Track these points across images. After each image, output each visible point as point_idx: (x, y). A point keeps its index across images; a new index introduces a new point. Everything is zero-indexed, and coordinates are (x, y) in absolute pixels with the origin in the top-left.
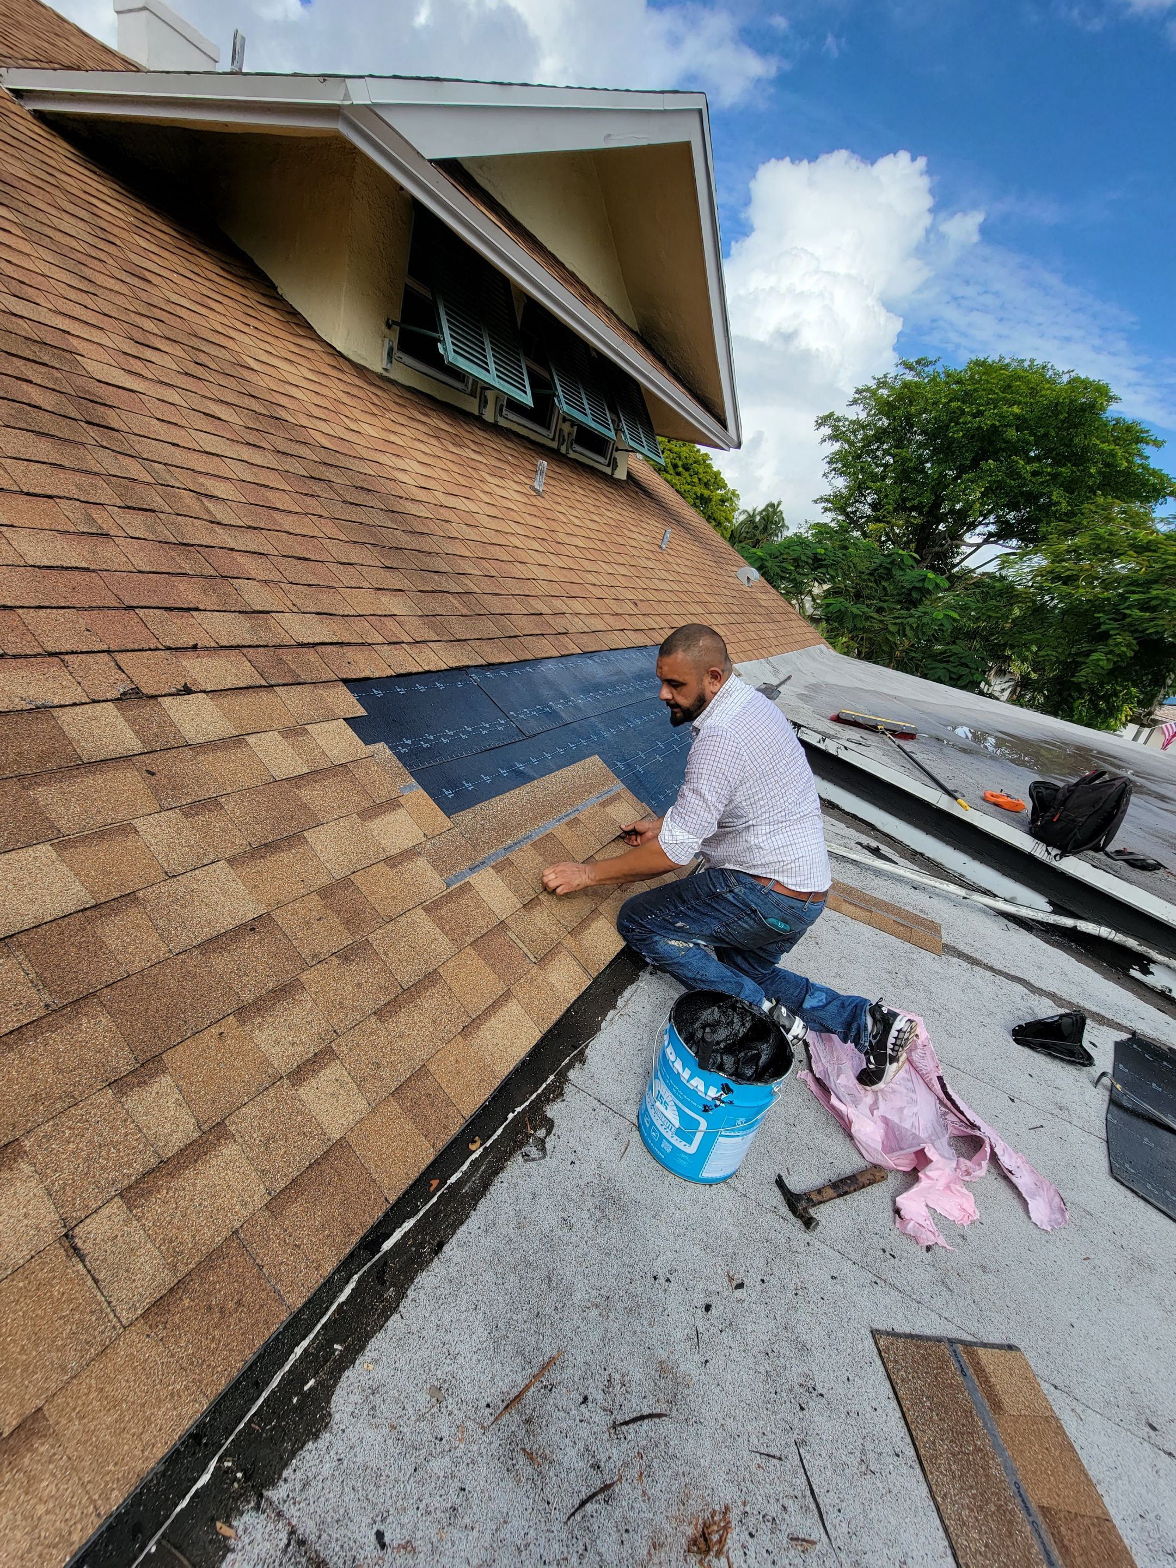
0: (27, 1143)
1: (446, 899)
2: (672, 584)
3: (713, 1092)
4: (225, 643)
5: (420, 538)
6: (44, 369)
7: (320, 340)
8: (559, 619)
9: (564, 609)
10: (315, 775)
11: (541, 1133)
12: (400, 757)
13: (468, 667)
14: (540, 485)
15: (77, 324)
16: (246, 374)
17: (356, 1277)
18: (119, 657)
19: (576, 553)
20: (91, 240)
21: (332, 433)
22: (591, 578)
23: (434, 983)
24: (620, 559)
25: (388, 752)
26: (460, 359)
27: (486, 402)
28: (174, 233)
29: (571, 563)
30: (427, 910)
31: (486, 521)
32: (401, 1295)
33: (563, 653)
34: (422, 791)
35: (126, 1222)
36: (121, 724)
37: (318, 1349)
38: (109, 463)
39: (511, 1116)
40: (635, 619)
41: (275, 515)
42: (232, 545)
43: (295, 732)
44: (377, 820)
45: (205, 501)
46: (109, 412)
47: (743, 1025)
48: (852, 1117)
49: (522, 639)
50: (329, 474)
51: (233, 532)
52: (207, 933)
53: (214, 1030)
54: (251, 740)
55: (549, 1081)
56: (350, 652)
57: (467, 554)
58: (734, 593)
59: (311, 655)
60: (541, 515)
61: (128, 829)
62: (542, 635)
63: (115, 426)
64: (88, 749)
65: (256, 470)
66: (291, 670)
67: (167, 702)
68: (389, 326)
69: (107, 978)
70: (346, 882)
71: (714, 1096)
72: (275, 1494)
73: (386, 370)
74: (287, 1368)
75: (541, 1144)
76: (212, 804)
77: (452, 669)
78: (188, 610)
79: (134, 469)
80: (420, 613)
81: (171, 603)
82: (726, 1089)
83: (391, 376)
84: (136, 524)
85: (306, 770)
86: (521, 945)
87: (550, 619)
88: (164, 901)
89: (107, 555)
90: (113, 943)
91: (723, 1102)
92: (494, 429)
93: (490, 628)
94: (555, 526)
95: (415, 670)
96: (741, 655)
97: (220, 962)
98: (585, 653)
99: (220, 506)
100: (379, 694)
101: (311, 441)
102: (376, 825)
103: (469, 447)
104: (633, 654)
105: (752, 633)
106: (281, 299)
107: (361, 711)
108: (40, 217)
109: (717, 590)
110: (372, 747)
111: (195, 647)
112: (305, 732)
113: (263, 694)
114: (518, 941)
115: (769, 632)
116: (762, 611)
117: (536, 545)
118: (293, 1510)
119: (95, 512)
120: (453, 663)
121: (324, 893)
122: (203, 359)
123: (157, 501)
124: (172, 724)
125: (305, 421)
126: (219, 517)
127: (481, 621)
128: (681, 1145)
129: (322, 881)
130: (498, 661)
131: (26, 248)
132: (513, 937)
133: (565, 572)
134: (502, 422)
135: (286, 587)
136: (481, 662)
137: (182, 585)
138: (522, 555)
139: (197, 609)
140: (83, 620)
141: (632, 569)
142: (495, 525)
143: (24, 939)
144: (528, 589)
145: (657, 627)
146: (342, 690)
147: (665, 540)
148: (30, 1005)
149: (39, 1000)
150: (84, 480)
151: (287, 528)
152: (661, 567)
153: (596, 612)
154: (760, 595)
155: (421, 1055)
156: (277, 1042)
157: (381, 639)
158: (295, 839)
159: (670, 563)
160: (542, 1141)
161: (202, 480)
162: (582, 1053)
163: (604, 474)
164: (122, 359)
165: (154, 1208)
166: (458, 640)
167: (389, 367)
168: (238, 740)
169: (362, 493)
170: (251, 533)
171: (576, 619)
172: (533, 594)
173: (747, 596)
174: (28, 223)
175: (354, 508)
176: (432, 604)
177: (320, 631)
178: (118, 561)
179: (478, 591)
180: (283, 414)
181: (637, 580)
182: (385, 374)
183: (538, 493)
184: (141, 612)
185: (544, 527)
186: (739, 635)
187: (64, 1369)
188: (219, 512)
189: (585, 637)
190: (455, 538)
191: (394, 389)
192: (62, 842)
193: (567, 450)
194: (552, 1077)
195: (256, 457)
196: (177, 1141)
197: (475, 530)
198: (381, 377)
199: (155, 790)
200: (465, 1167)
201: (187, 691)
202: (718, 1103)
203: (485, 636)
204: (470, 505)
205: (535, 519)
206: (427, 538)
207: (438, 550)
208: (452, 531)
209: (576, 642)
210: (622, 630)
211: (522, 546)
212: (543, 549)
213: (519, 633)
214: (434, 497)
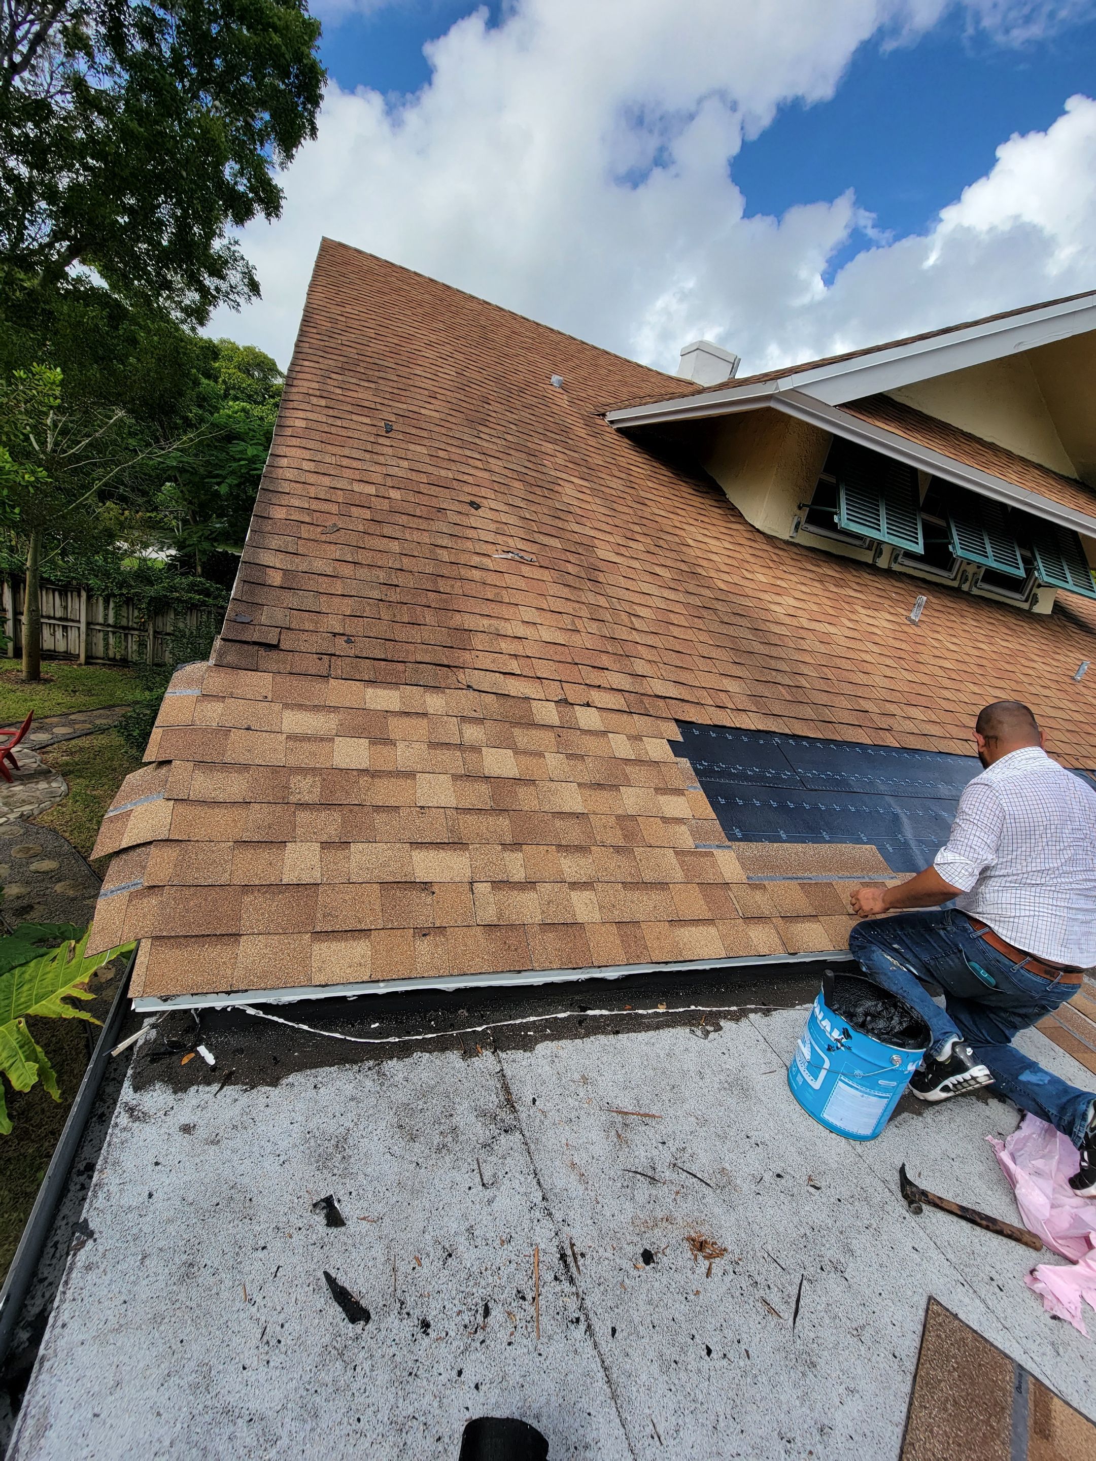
0: (471, 847)
1: (692, 853)
3: (836, 1034)
4: (615, 687)
5: (772, 648)
6: (578, 556)
7: (747, 523)
8: (884, 718)
9: (897, 712)
10: (639, 762)
11: (709, 1028)
12: (695, 770)
13: (774, 732)
14: (916, 616)
15: (600, 533)
16: (684, 549)
17: (569, 1013)
18: (564, 684)
20: (622, 488)
21: (731, 580)
22: (946, 694)
23: (663, 889)
25: (689, 764)
26: (852, 524)
27: (881, 553)
28: (671, 475)
29: (926, 679)
30: (676, 853)
31: (843, 641)
32: (587, 1035)
33: (876, 743)
34: (702, 792)
35: (490, 893)
36: (555, 712)
37: (540, 1025)
38: (591, 598)
39: (693, 1007)
41: (671, 627)
42: (638, 640)
43: (636, 738)
44: (665, 797)
45: (633, 618)
46: (601, 574)
47: (901, 1023)
48: (1019, 1177)
49: (836, 725)
50: (718, 605)
51: (643, 635)
52: (557, 809)
53: (545, 847)
54: (610, 735)
55: (732, 1008)
56: (687, 706)
57: (812, 661)
59: (661, 703)
60: (910, 639)
61: (541, 755)
62: (860, 726)
63: (600, 580)
64: (538, 719)
65: (668, 602)
66: (646, 707)
67: (577, 708)
68: (800, 508)
69: (514, 807)
70: (633, 818)
71: (836, 1037)
72: (503, 1055)
73: (791, 537)
74: (524, 1021)
75: (707, 1034)
76: (582, 757)
77: (759, 731)
78: (603, 669)
79: (602, 601)
80: (749, 693)
81: (596, 665)
82: (846, 1034)
83: (796, 541)
84: (593, 627)
85: (633, 758)
86: (735, 903)
87: (876, 717)
88: (545, 789)
89: (577, 640)
90: (521, 796)
91: (842, 1045)
92: (888, 573)
93: (808, 712)
94: (922, 649)
95: (729, 725)
97: (558, 823)
98: (904, 749)
99: (640, 620)
100: (697, 733)
101: (714, 586)
102: (662, 799)
103: (851, 588)
106: (727, 501)
107: (680, 739)
108: (602, 482)
110: (679, 759)
111: (599, 686)
112: (641, 740)
113: (625, 716)
114: (734, 899)
117: (889, 662)
118: (506, 1064)
119: (577, 620)
120: (761, 728)
121: (618, 817)
122: (661, 543)
123: (608, 617)
124: (576, 718)
125: (713, 574)
126: (637, 626)
127: (801, 706)
128: (809, 1079)
129: (620, 812)
130: (804, 735)
131: (589, 499)
132: (732, 896)
133: (914, 685)
134: (896, 567)
135: (661, 665)
136: (787, 731)
137: (604, 657)
138: (869, 668)
139: (607, 669)
140: (554, 666)
142: (850, 643)
143: (492, 780)
146: (673, 726)
147: (1081, 672)
148: (486, 803)
149: (490, 804)
150: (577, 605)
151: (675, 634)
155: (640, 917)
156: (570, 867)
157: (712, 703)
158: (615, 787)
160: (708, 1032)
161: (635, 607)
162: (769, 1011)
163: (1019, 609)
164: (616, 548)
165: (500, 895)
166: (774, 715)
167: (794, 535)
168: (605, 733)
169: (737, 617)
170: (652, 636)
171: (908, 722)
172: (865, 696)
174: (595, 486)
175: (727, 626)
176: (761, 689)
177: (673, 691)
178: (579, 643)
179: (810, 687)
180: (700, 571)
182: (791, 540)
183: (913, 622)
184: (580, 666)
185: (909, 649)
187: (456, 922)
188: (637, 623)
189: (911, 737)
190: (805, 650)
191: (795, 550)
192: (517, 752)
193: (970, 587)
194: (735, 1008)
195: (672, 595)
196: (516, 879)
197: (827, 646)
198: (787, 542)
199: (558, 743)
200: (650, 1011)
201: (588, 705)
202: (839, 1045)
203: (800, 717)
204: (832, 629)
205: (898, 642)
206: (779, 648)
207: (785, 656)
208: (804, 645)
209: (898, 739)
210: (966, 740)
211: (873, 661)
212: (896, 666)
213: (834, 720)
214: (799, 622)
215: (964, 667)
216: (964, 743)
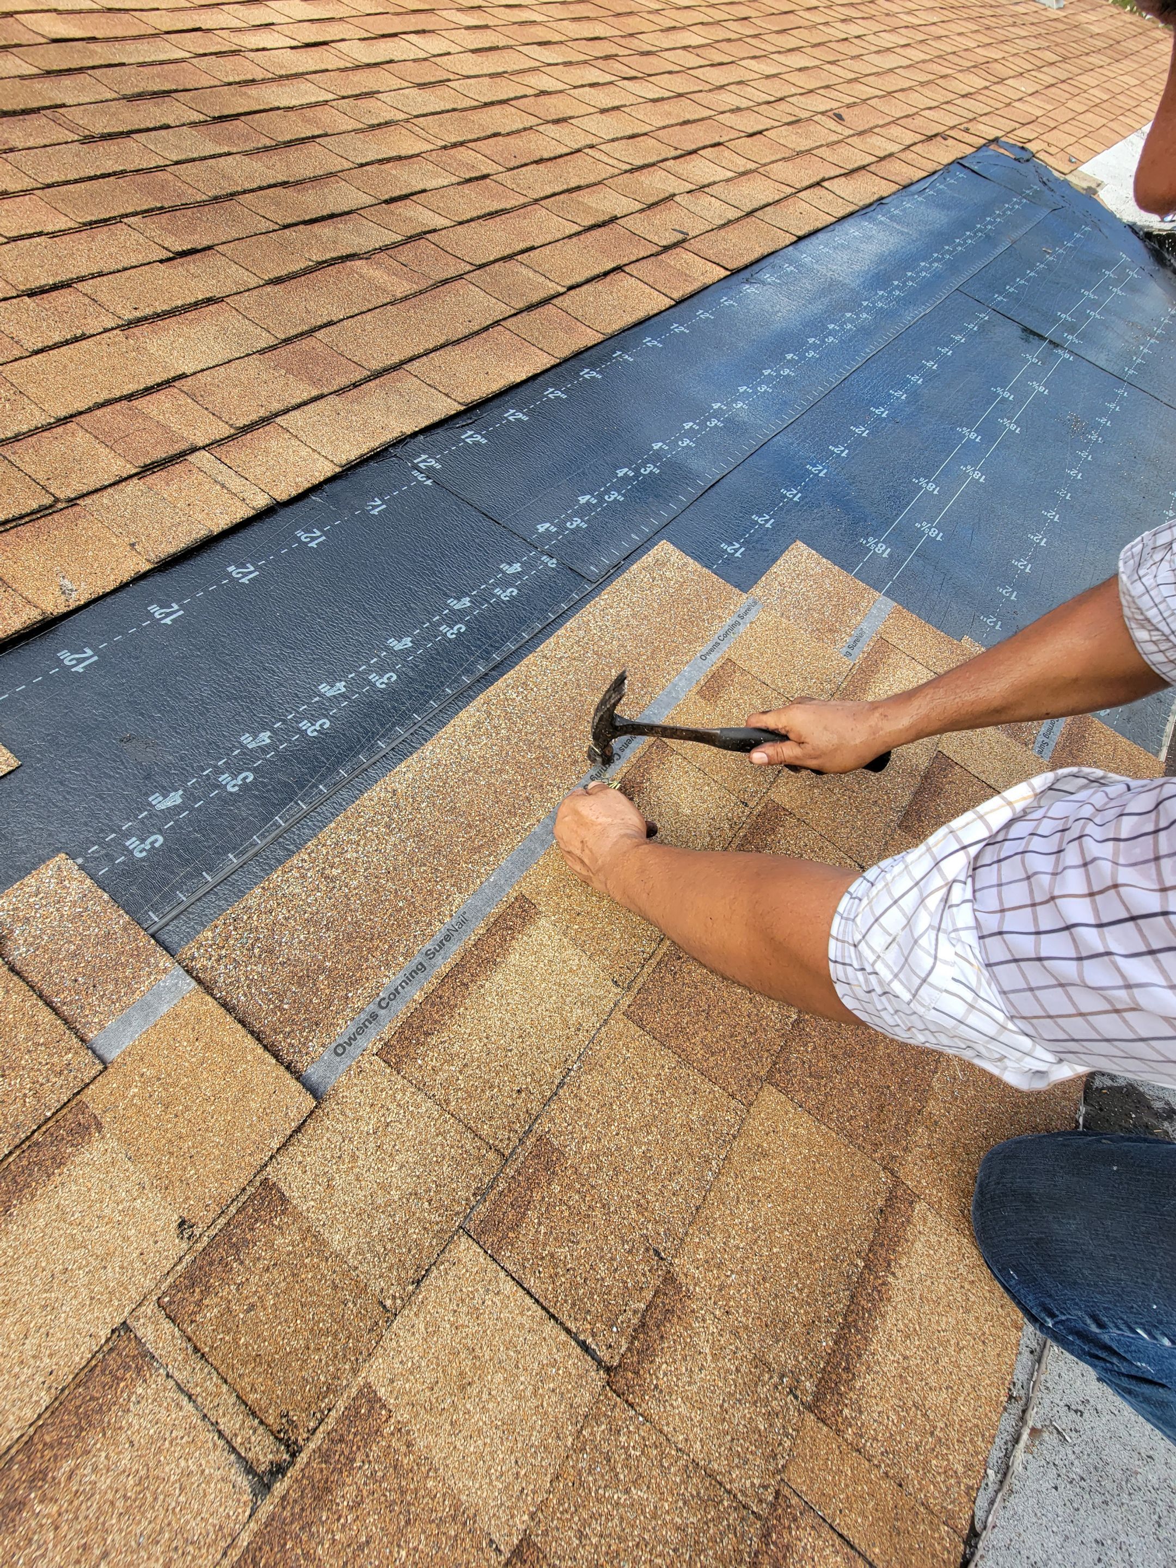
2: (908, 52)
5: (292, 154)
8: (658, 216)
9: (673, 185)
13: (405, 439)
19: (690, 60)
22: (728, 99)
24: (789, 41)
29: (679, 84)
31: (471, 65)
33: (677, 295)
40: (843, 150)
49: (566, 301)
57: (418, 147)
58: (1035, 30)
62: (619, 269)
87: (637, 224)
93: (474, 304)
94: (633, 24)
96: (1088, 142)
98: (735, 272)
104: (852, 230)
105: (1095, 92)
109: (1000, 34)
115: (1126, 78)
116: (1099, 44)
117: (593, 75)
127: (449, 297)
130: (496, 387)
133: (666, 106)
138: (557, 106)
141: (817, 52)
142: (490, 64)
144: (573, 173)
145: (895, 148)
152: (875, 27)
153: (753, 166)
154: (1083, 18)
159: (895, 15)
166: (377, 375)
171: (705, 200)
172: (592, 179)
173: (1061, 26)
179: (440, 222)
181: (833, 68)
185: (609, 32)
186: (1070, 104)
189: (731, 234)
190: (387, 124)
203: (462, 331)
204: (433, 45)
205: (585, 24)
206: (312, 148)
207: (338, 164)
208: (379, 111)
209: (710, 254)
210: (818, 184)
211: (560, 86)
212: (609, 78)
213: (554, 288)
214: (341, 55)
215: (721, 34)
216: (817, 190)
